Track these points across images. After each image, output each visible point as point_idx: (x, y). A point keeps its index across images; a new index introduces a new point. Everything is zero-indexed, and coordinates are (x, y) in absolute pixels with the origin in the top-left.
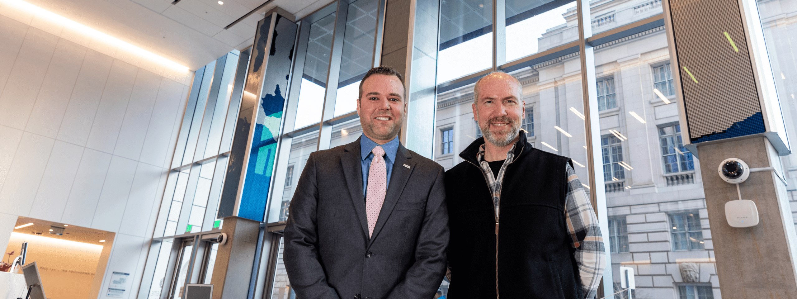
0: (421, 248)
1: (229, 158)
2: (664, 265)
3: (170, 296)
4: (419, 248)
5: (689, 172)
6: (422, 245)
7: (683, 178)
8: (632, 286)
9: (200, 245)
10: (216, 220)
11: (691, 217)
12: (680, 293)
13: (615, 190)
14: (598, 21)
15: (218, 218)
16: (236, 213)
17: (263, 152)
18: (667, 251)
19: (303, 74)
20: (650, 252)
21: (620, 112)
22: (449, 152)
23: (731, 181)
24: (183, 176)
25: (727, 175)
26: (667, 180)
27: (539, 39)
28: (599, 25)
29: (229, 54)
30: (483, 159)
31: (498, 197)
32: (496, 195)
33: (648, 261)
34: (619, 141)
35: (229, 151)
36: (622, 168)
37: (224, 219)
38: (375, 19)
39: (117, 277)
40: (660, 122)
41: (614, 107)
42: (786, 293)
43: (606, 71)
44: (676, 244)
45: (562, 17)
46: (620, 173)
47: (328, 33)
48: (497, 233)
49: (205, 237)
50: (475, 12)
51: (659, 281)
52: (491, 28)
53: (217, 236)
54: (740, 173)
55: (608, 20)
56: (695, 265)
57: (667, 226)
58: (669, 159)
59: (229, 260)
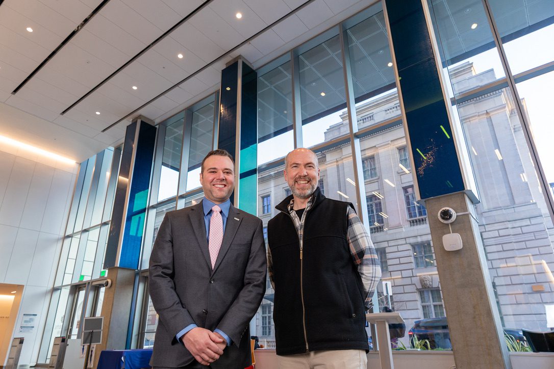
0: (248, 275)
1: (110, 225)
2: (410, 278)
3: (70, 328)
4: (247, 276)
5: (423, 217)
6: (249, 273)
7: (420, 221)
8: (390, 293)
9: (91, 290)
10: (102, 270)
11: (426, 246)
12: (421, 296)
13: (378, 231)
14: (363, 120)
15: (104, 269)
16: (118, 264)
17: (135, 219)
18: (412, 269)
19: (162, 163)
20: (401, 270)
21: (379, 180)
22: (268, 212)
23: (445, 222)
24: (75, 240)
25: (443, 218)
26: (410, 222)
27: (325, 133)
28: (363, 123)
29: (106, 150)
30: (292, 209)
31: (302, 233)
32: (301, 233)
33: (400, 276)
34: (379, 199)
35: (110, 221)
36: (382, 216)
37: (109, 270)
38: (213, 122)
39: (27, 318)
40: (404, 185)
41: (375, 177)
42: (479, 290)
43: (369, 153)
44: (417, 265)
45: (340, 117)
46: (381, 220)
47: (179, 133)
48: (301, 258)
49: (94, 284)
50: (282, 116)
51: (407, 289)
52: (292, 127)
53: (104, 282)
54: (451, 216)
55: (369, 119)
56: (429, 276)
57: (411, 253)
58: (411, 208)
59: (113, 298)
